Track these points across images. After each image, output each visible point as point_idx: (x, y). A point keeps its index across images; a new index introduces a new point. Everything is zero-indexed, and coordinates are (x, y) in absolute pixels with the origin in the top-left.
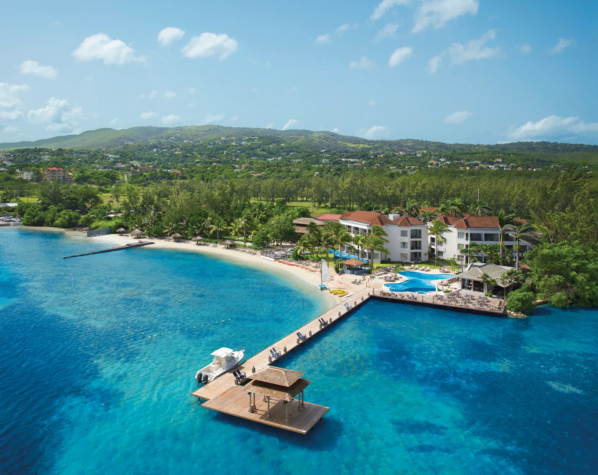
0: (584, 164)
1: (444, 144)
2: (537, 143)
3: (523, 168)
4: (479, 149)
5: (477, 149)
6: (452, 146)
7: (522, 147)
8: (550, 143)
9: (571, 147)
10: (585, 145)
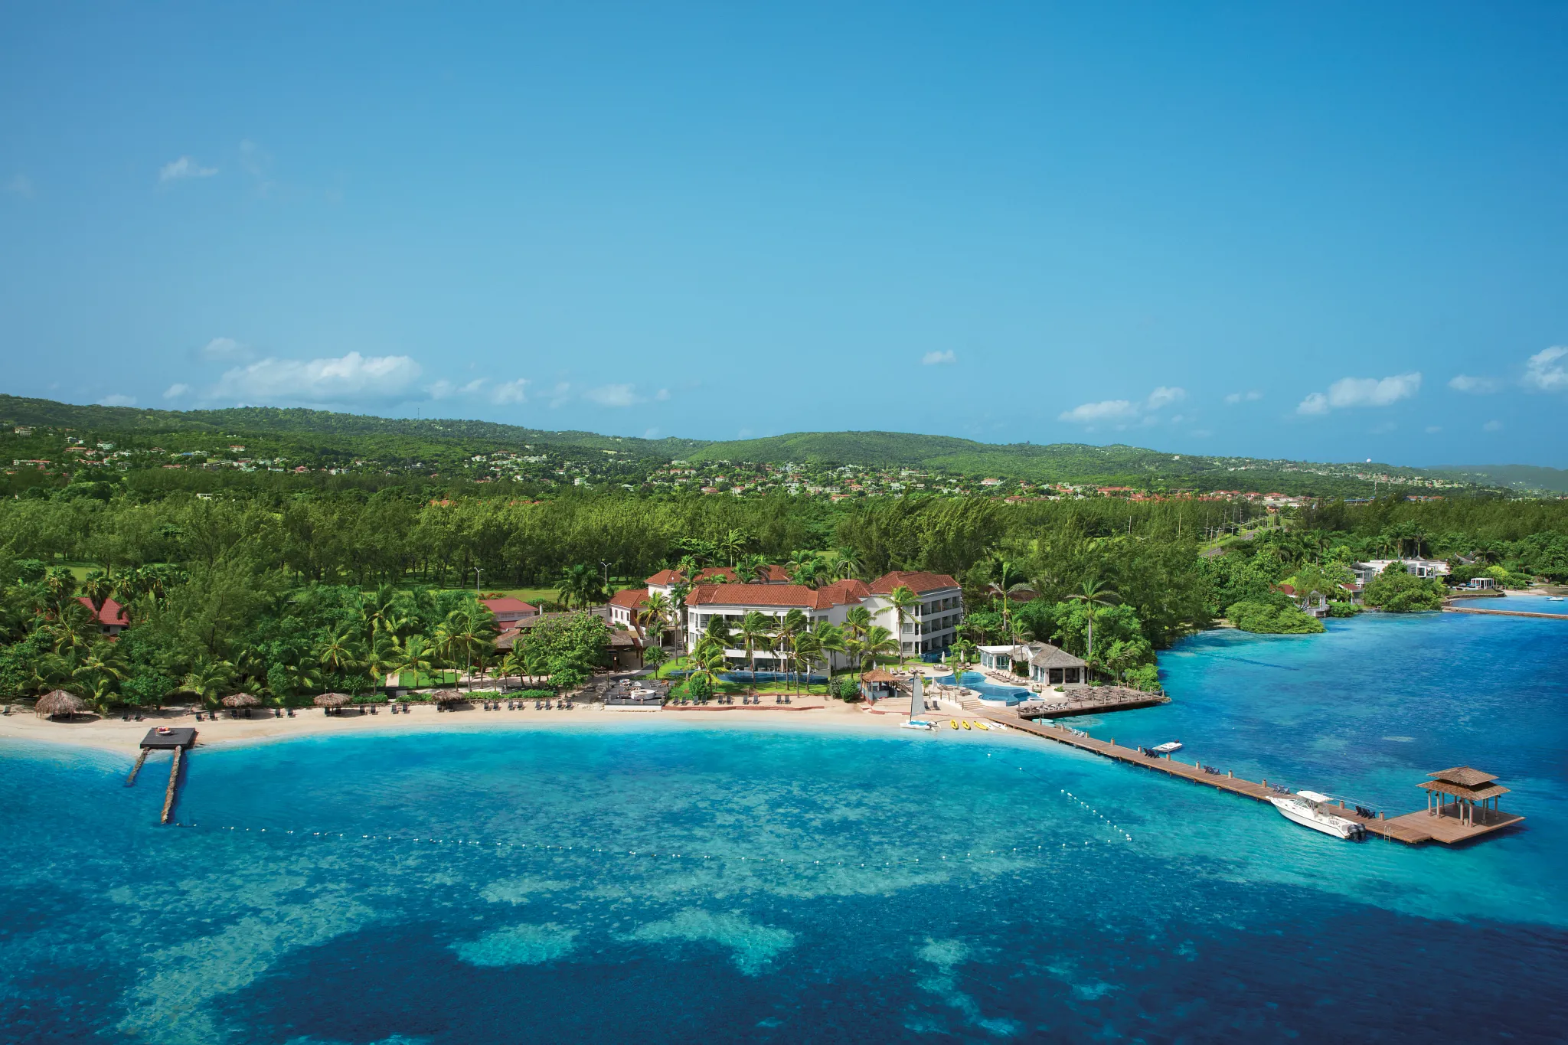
0: (414, 458)
1: (59, 404)
2: (286, 412)
3: (310, 468)
4: (156, 421)
5: (150, 421)
6: (83, 411)
7: (257, 419)
8: (314, 413)
9: (357, 423)
10: (381, 419)
